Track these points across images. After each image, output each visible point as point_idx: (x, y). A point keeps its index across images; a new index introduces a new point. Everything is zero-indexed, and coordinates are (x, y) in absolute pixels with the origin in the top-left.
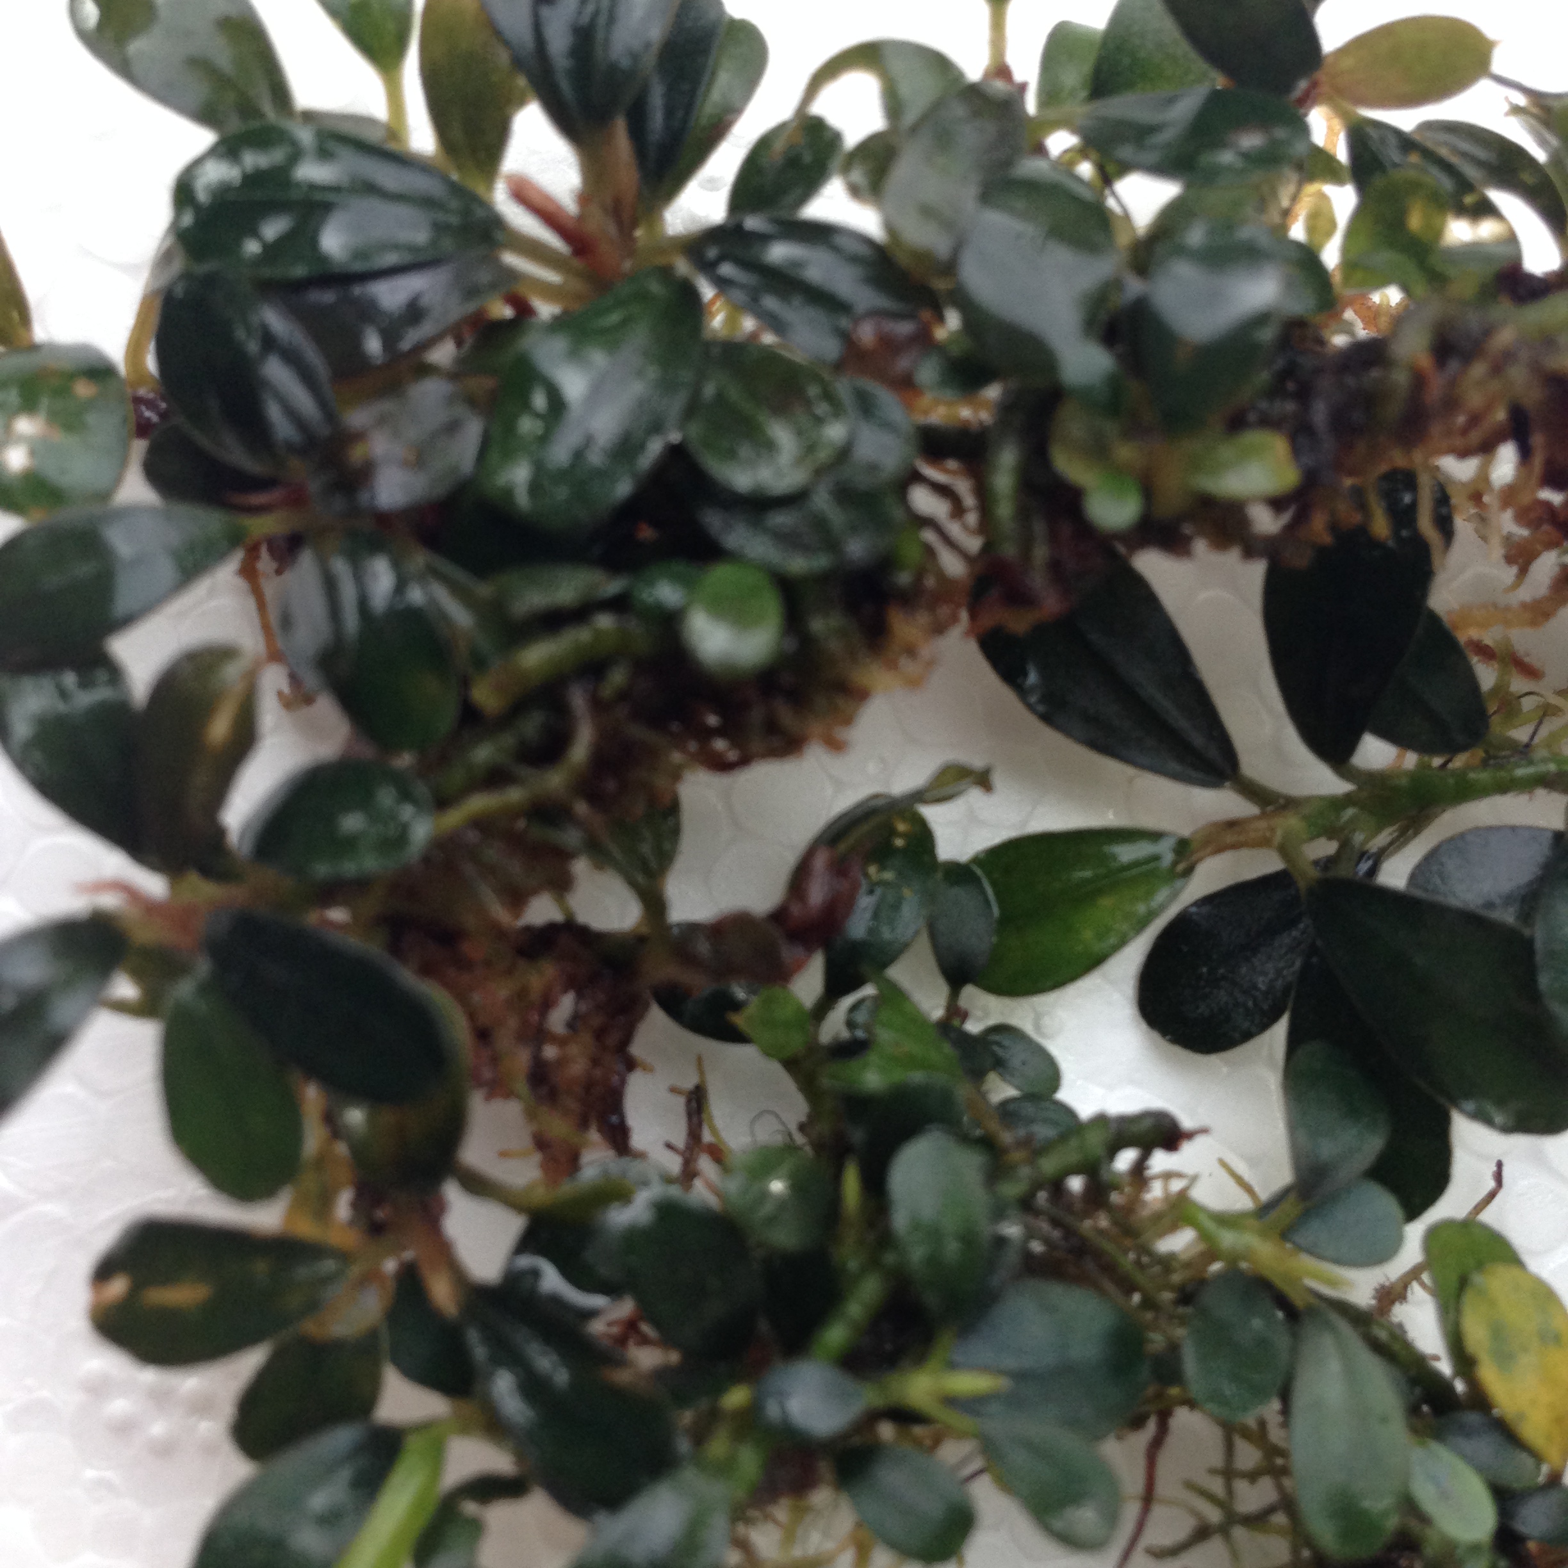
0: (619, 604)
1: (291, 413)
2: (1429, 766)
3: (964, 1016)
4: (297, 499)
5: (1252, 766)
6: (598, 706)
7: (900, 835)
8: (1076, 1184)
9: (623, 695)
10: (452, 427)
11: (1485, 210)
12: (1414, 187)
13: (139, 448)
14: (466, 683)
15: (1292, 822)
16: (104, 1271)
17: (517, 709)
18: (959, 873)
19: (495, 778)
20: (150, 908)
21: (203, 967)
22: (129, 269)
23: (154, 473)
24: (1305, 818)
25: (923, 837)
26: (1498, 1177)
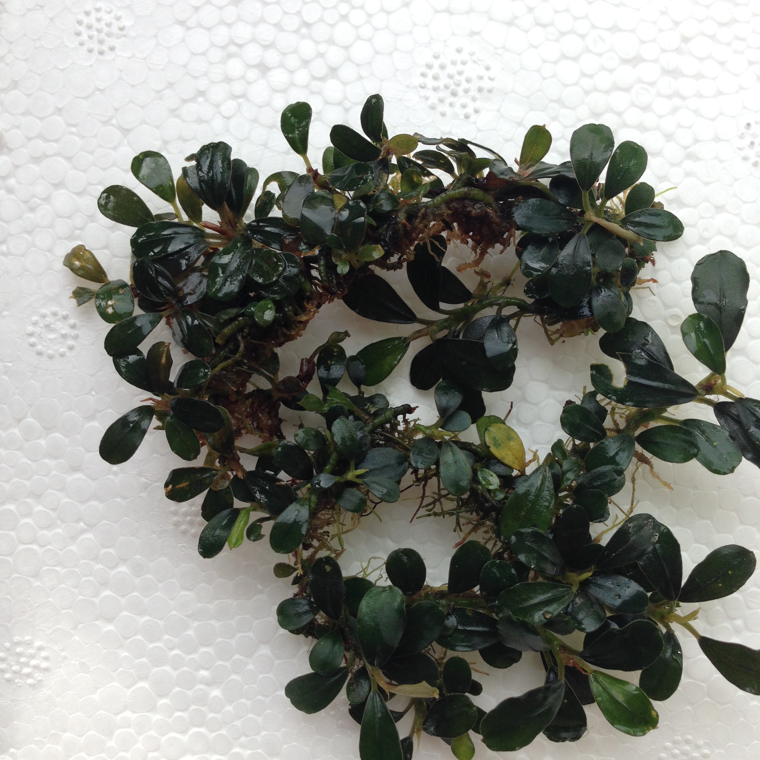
0: (243, 315)
1: (165, 287)
2: (467, 306)
3: (363, 393)
4: (172, 306)
5: (419, 316)
6: (243, 337)
7: (335, 352)
8: (388, 426)
9: (249, 334)
10: (201, 282)
11: (429, 174)
12: (413, 172)
13: (136, 300)
14: (214, 339)
15: (434, 328)
16: (166, 485)
17: (227, 342)
18: (353, 358)
19: (226, 358)
20: (158, 402)
21: (172, 413)
22: (126, 257)
23: (141, 306)
24: (437, 326)
25: (342, 351)
26: (512, 407)
